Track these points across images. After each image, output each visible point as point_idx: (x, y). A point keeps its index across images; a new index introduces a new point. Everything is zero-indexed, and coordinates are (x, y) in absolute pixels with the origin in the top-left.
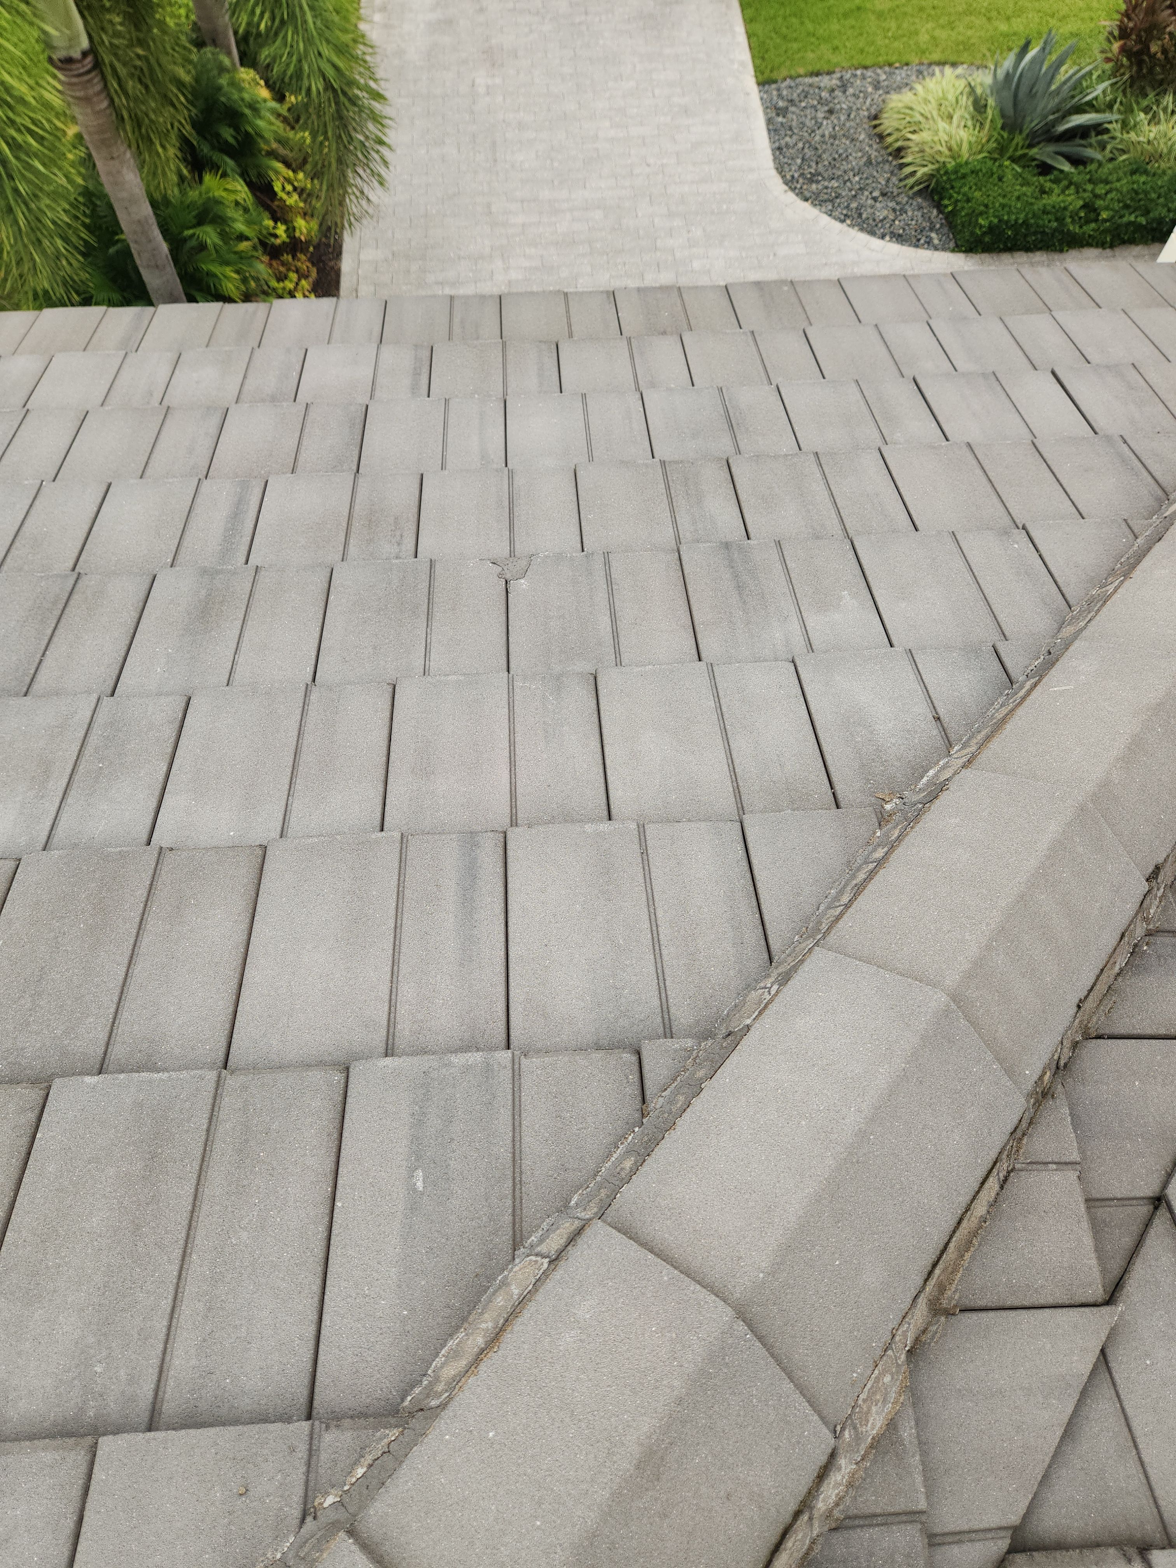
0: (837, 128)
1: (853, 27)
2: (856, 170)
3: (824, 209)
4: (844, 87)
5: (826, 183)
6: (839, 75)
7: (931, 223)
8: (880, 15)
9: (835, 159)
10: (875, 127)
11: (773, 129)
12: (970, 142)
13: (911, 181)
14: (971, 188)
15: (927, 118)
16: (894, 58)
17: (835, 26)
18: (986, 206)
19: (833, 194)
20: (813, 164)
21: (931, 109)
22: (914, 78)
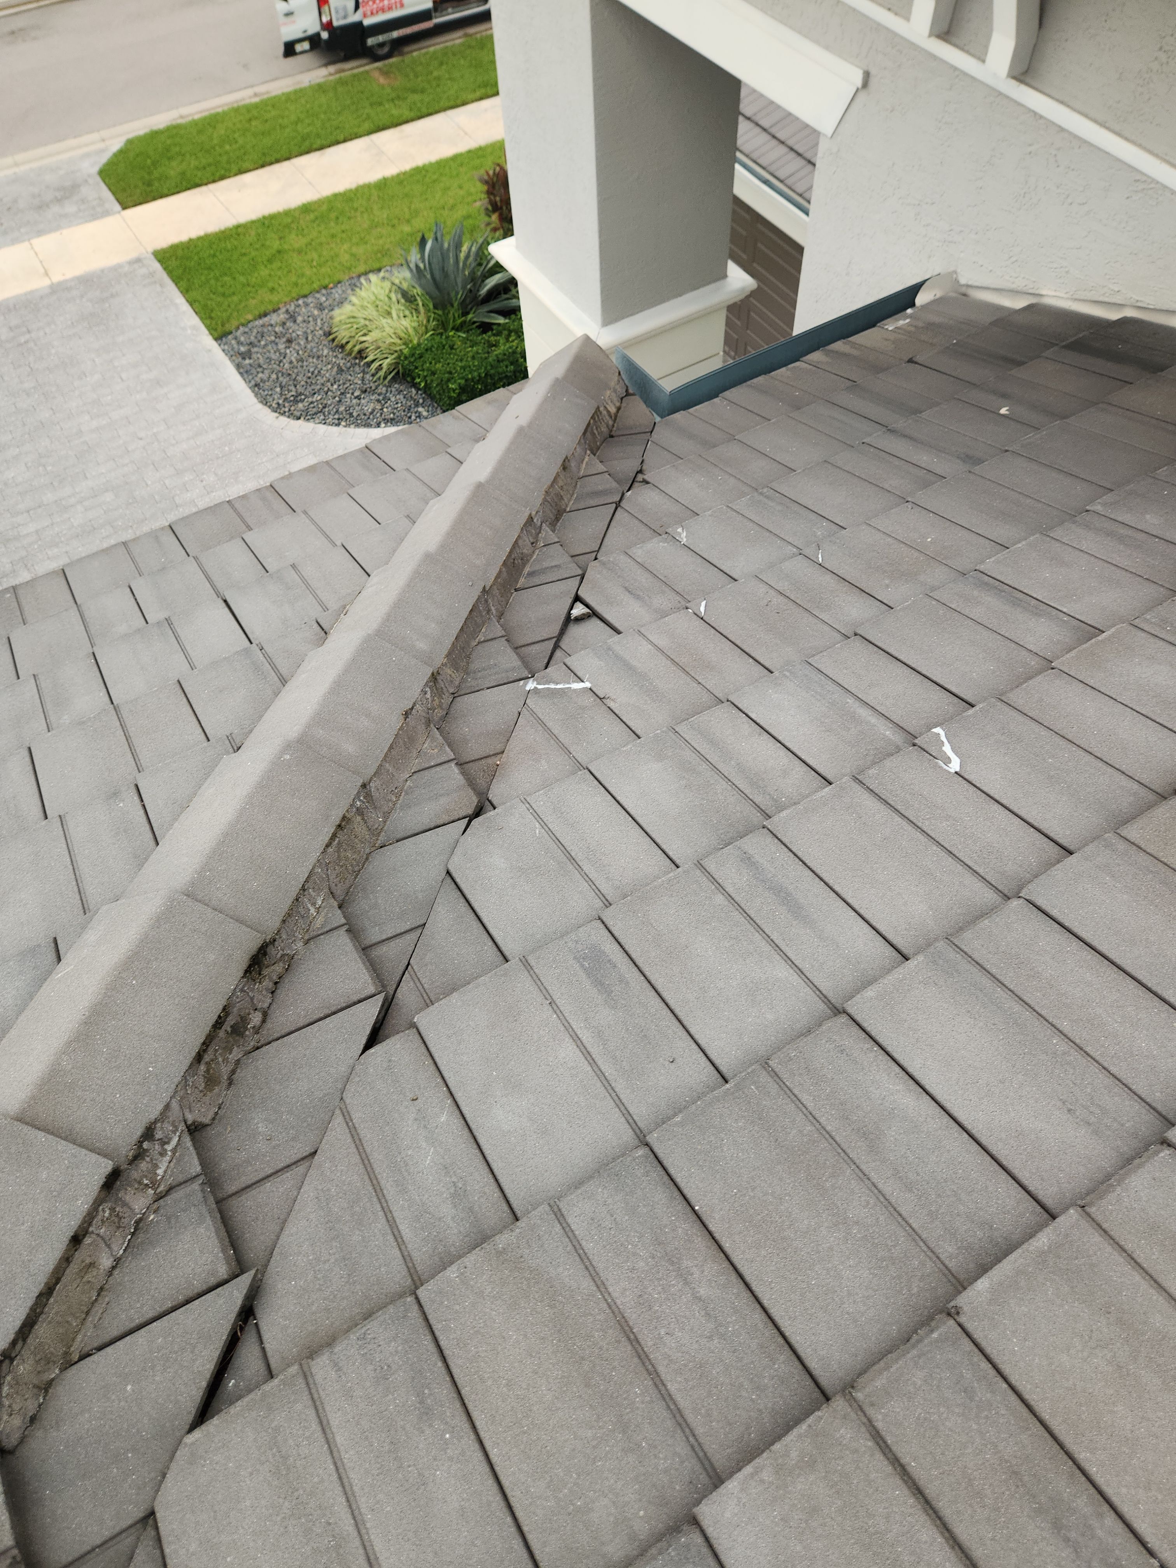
0: (300, 352)
1: (280, 268)
2: (332, 380)
3: (317, 421)
4: (293, 318)
5: (310, 400)
6: (284, 310)
7: (415, 400)
8: (299, 252)
9: (309, 378)
10: (333, 340)
11: (244, 372)
12: (414, 328)
13: (381, 373)
14: (431, 363)
15: (370, 320)
16: (326, 281)
17: (264, 272)
18: (450, 373)
19: (320, 406)
20: (292, 388)
21: (371, 312)
22: (349, 291)
